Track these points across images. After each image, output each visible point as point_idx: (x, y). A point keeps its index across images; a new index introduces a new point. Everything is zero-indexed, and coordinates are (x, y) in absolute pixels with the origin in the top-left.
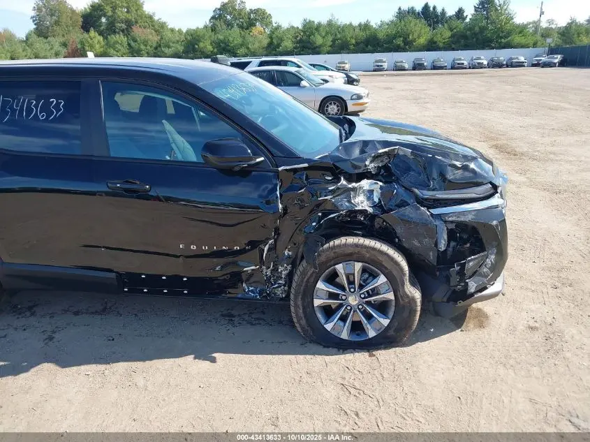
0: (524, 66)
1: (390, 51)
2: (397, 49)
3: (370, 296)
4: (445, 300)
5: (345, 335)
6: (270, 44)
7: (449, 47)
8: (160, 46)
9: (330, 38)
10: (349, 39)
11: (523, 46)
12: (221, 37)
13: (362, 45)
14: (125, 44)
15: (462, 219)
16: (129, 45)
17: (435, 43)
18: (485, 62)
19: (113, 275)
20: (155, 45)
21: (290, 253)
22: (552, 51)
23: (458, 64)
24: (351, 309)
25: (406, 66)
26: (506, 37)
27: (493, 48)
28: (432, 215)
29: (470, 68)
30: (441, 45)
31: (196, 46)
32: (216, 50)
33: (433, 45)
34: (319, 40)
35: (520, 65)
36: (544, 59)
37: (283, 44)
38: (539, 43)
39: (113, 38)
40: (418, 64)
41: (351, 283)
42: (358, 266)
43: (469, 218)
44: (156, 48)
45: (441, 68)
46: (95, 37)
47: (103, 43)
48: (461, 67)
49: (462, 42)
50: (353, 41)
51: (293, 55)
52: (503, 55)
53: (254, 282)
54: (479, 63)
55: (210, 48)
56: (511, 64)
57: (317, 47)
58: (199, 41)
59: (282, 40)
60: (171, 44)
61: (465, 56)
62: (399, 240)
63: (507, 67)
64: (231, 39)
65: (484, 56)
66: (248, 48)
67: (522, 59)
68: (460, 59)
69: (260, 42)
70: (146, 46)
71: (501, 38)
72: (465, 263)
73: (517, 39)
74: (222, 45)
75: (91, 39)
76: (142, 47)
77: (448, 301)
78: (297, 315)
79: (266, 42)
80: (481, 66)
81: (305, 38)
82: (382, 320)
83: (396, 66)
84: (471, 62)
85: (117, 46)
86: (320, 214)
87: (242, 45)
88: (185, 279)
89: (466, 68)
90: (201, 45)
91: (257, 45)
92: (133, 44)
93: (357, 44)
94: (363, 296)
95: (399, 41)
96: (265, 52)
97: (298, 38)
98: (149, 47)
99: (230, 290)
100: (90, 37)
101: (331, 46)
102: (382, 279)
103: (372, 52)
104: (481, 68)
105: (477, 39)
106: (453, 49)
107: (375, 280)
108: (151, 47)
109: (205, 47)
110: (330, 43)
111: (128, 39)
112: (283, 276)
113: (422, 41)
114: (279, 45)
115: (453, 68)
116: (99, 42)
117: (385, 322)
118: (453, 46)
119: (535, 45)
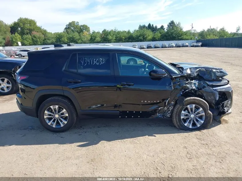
0: (188, 47)
1: (138, 41)
2: (141, 41)
3: (197, 115)
4: (217, 115)
5: (191, 127)
6: (91, 39)
7: (160, 40)
8: (46, 39)
9: (115, 36)
10: (122, 37)
11: (187, 40)
12: (71, 36)
13: (127, 39)
14: (31, 39)
15: (222, 90)
16: (32, 39)
17: (155, 38)
18: (174, 45)
19: (119, 112)
20: (43, 39)
21: (173, 103)
22: (198, 41)
23: (164, 46)
24: (192, 119)
25: (145, 47)
26: (180, 36)
27: (176, 40)
28: (213, 90)
29: (169, 47)
30: (157, 39)
31: (61, 40)
32: (69, 41)
33: (154, 39)
34: (110, 37)
35: (187, 46)
36: (195, 44)
37: (96, 39)
38: (193, 38)
39: (25, 36)
40: (149, 46)
41: (192, 111)
42: (194, 105)
43: (223, 90)
44: (44, 40)
45: (158, 47)
46: (17, 36)
47: (21, 38)
48: (165, 47)
49: (165, 38)
50: (124, 38)
51: (100, 43)
52: (180, 43)
53: (161, 113)
54: (172, 46)
55: (66, 40)
56: (183, 46)
57: (110, 40)
58: (62, 37)
59: (96, 37)
60: (50, 39)
61: (166, 43)
62: (204, 97)
63: (182, 47)
64: (75, 37)
65: (173, 43)
66: (82, 40)
67: (187, 44)
68: (165, 44)
69: (87, 38)
70: (40, 39)
71: (179, 36)
72: (224, 103)
73: (185, 37)
74: (72, 39)
75: (16, 37)
76: (38, 40)
77: (218, 115)
78: (176, 121)
79: (89, 38)
80: (172, 47)
81: (105, 36)
82: (201, 121)
83: (141, 47)
84: (169, 45)
85: (27, 39)
86: (183, 90)
87: (79, 39)
88: (141, 112)
89: (167, 47)
90: (63, 39)
91: (86, 39)
92: (34, 39)
93: (125, 39)
94: (195, 115)
95: (141, 38)
96: (89, 42)
97: (102, 37)
98: (41, 40)
99: (152, 116)
100: (15, 36)
101: (115, 40)
102: (201, 109)
103: (131, 42)
104: (173, 47)
105: (170, 37)
106: (162, 41)
107: (199, 110)
108: (42, 40)
109: (64, 40)
110: (114, 38)
111: (32, 37)
112: (171, 110)
113: (150, 37)
114: (95, 39)
115: (162, 47)
116: (19, 38)
117: (202, 122)
118: (162, 39)
119: (191, 39)
